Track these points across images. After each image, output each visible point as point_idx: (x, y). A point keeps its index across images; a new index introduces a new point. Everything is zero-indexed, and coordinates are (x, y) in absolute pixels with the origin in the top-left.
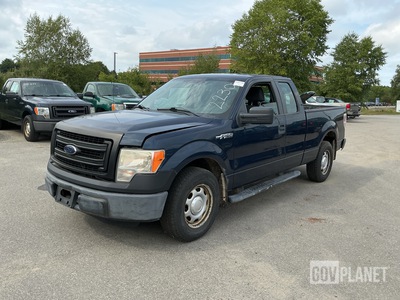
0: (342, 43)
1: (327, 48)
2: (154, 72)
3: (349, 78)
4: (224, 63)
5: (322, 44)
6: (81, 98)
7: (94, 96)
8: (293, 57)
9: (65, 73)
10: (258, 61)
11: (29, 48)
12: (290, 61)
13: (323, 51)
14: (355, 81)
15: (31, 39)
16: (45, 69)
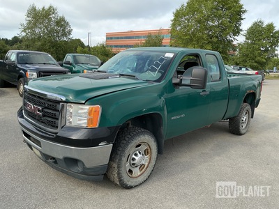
0: (252, 27)
1: (241, 30)
2: (116, 46)
3: (256, 52)
4: (167, 40)
5: (238, 28)
6: (62, 66)
7: (71, 64)
8: (217, 37)
9: (53, 47)
10: (191, 40)
11: (28, 28)
12: (215, 40)
13: (239, 33)
14: (260, 55)
15: (30, 22)
16: (39, 43)
